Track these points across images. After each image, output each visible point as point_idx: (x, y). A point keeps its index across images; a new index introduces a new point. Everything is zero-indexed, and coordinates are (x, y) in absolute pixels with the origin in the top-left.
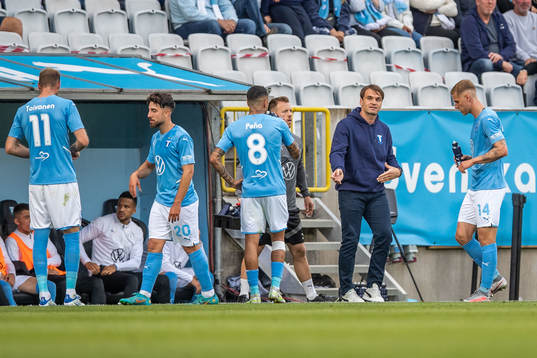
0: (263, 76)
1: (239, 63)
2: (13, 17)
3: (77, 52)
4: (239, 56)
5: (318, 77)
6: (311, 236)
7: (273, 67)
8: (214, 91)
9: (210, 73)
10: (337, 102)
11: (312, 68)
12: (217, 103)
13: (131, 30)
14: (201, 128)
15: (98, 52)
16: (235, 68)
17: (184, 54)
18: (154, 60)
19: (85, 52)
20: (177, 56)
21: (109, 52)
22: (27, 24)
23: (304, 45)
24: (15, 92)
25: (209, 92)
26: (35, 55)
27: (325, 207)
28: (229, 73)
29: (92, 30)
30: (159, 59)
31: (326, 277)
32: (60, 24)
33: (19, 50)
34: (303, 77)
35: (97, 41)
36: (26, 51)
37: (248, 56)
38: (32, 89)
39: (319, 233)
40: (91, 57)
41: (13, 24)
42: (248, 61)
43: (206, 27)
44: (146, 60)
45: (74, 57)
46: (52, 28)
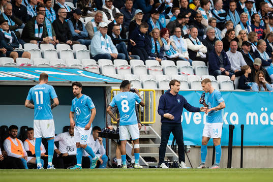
0: (127, 76)
1: (118, 71)
2: (27, 52)
3: (52, 66)
4: (118, 68)
5: (150, 77)
6: (147, 142)
7: (132, 73)
8: (108, 82)
9: (106, 75)
10: (158, 87)
11: (148, 74)
12: (110, 87)
13: (75, 57)
14: (103, 98)
15: (61, 66)
16: (117, 73)
17: (96, 67)
18: (84, 70)
19: (56, 66)
20: (93, 68)
21: (66, 66)
22: (32, 55)
23: (145, 64)
24: (28, 82)
25: (106, 83)
26: (36, 67)
27: (152, 129)
28: (115, 76)
29: (59, 58)
30: (86, 69)
31: (153, 158)
32: (46, 55)
33: (29, 65)
34: (144, 77)
35: (60, 62)
36: (32, 66)
37: (122, 68)
38: (35, 81)
39: (151, 140)
40: (58, 68)
41: (27, 55)
42: (122, 70)
43: (105, 57)
44: (81, 70)
45: (52, 68)
46: (43, 57)
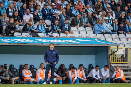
0: (118, 42)
1: (114, 39)
2: (72, 31)
3: (84, 37)
4: (114, 38)
5: (128, 42)
6: (127, 71)
7: (120, 40)
8: (109, 44)
9: (108, 41)
11: (127, 40)
12: (110, 47)
14: (107, 51)
15: (88, 37)
16: (113, 40)
18: (98, 39)
19: (85, 37)
20: (102, 38)
21: (90, 37)
22: (74, 32)
23: (126, 36)
24: (72, 45)
25: (108, 45)
26: (76, 38)
27: (129, 66)
28: (112, 41)
29: (87, 33)
30: (99, 38)
31: (130, 79)
32: (81, 32)
33: (73, 37)
34: (126, 42)
35: (87, 35)
36: (75, 37)
37: (115, 38)
38: (76, 44)
39: (128, 71)
40: (86, 38)
42: (115, 39)
45: (83, 38)
46: (79, 33)
